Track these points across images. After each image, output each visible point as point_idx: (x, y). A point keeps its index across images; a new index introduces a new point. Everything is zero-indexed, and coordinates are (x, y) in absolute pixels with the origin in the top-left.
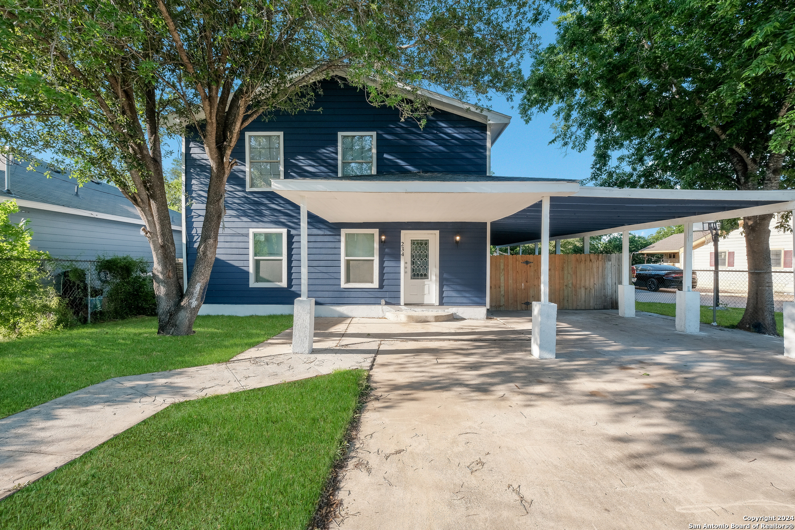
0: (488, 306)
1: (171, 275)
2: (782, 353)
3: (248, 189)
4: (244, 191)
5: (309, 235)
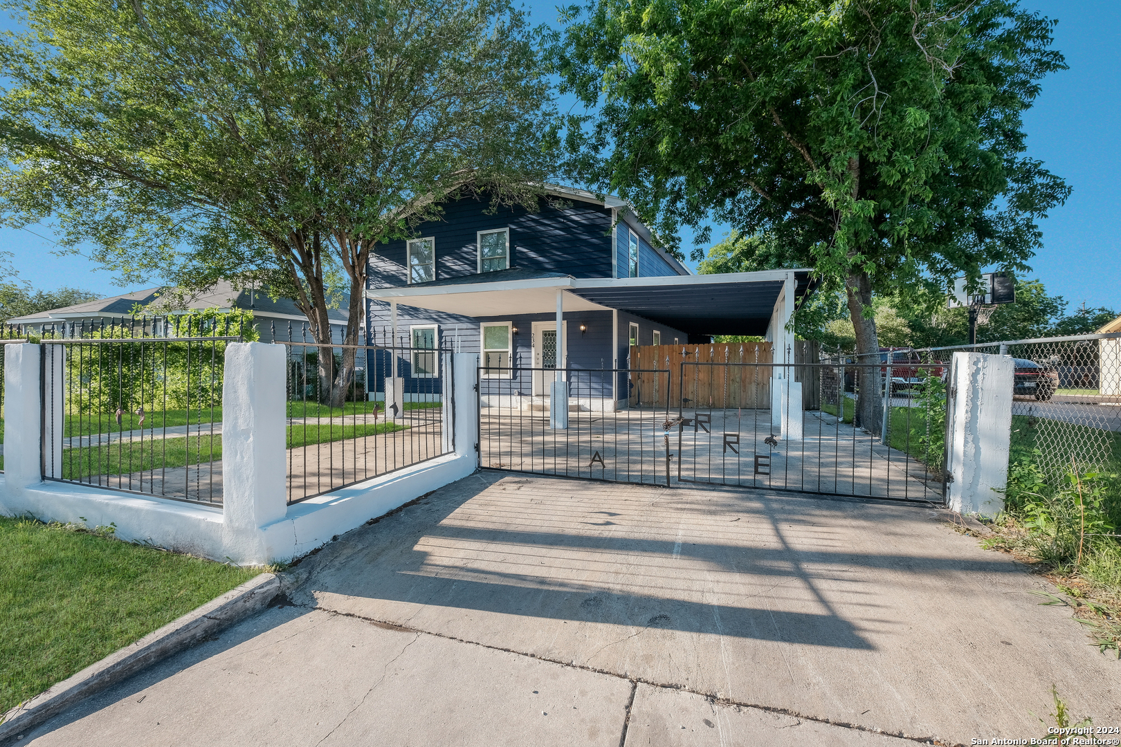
0: (616, 399)
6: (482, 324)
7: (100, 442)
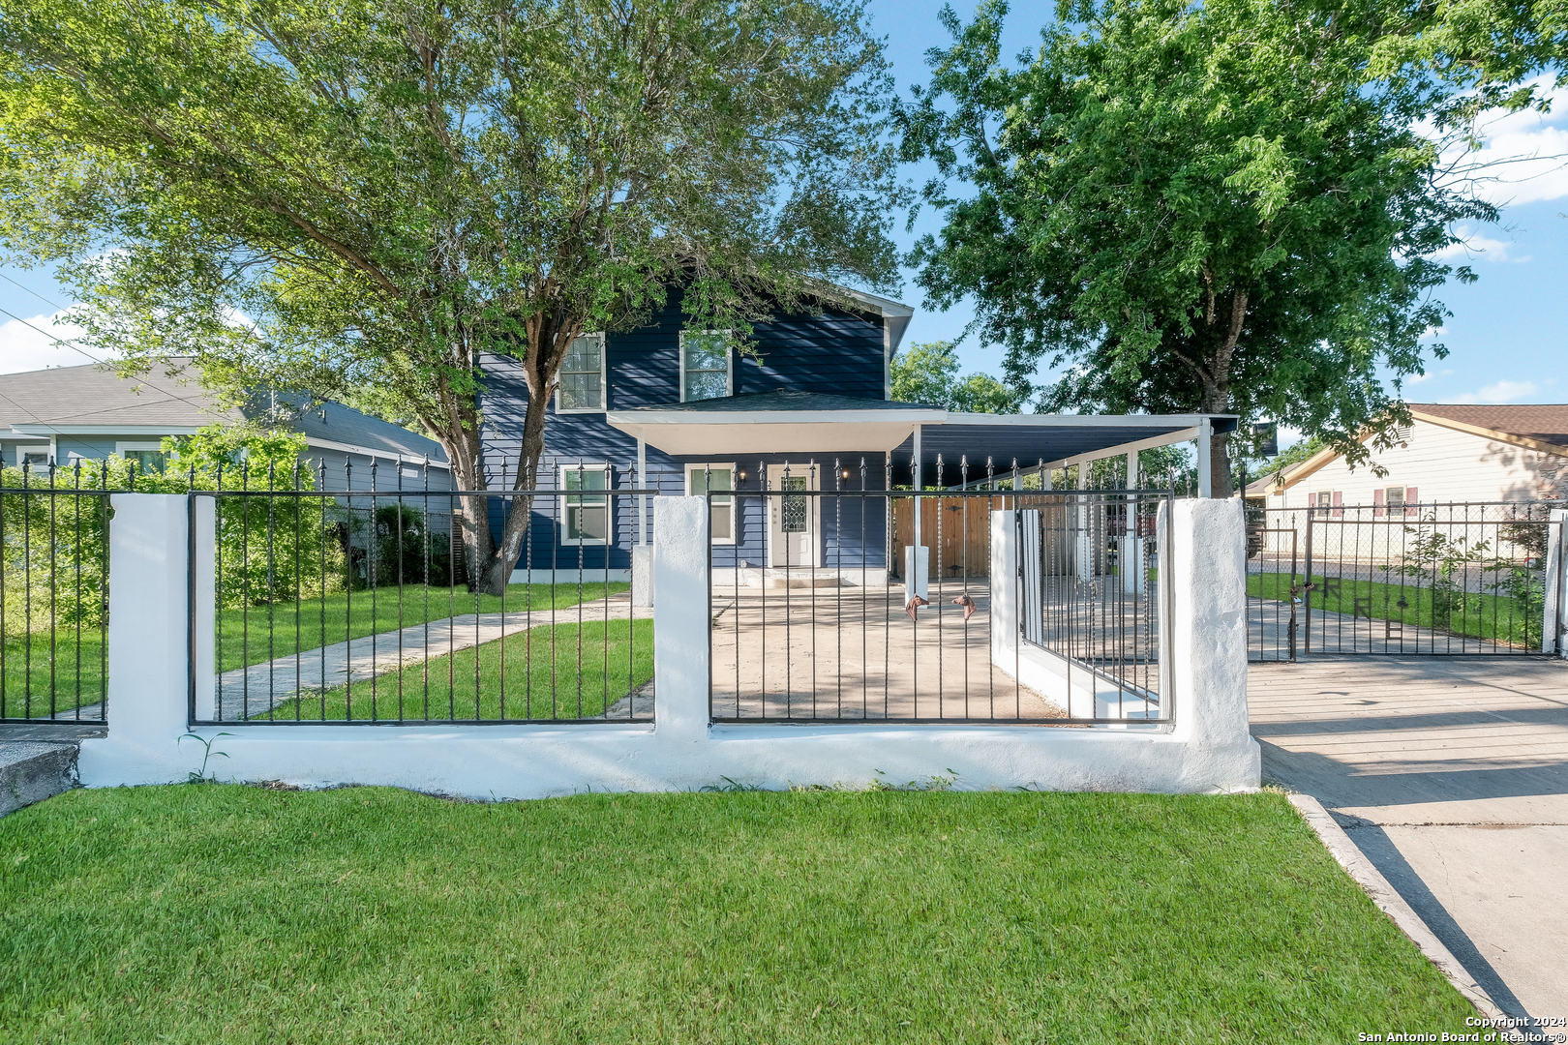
0: (888, 569)
1: (484, 522)
3: (558, 411)
4: (553, 414)
5: (647, 473)
6: (688, 467)
7: (374, 668)
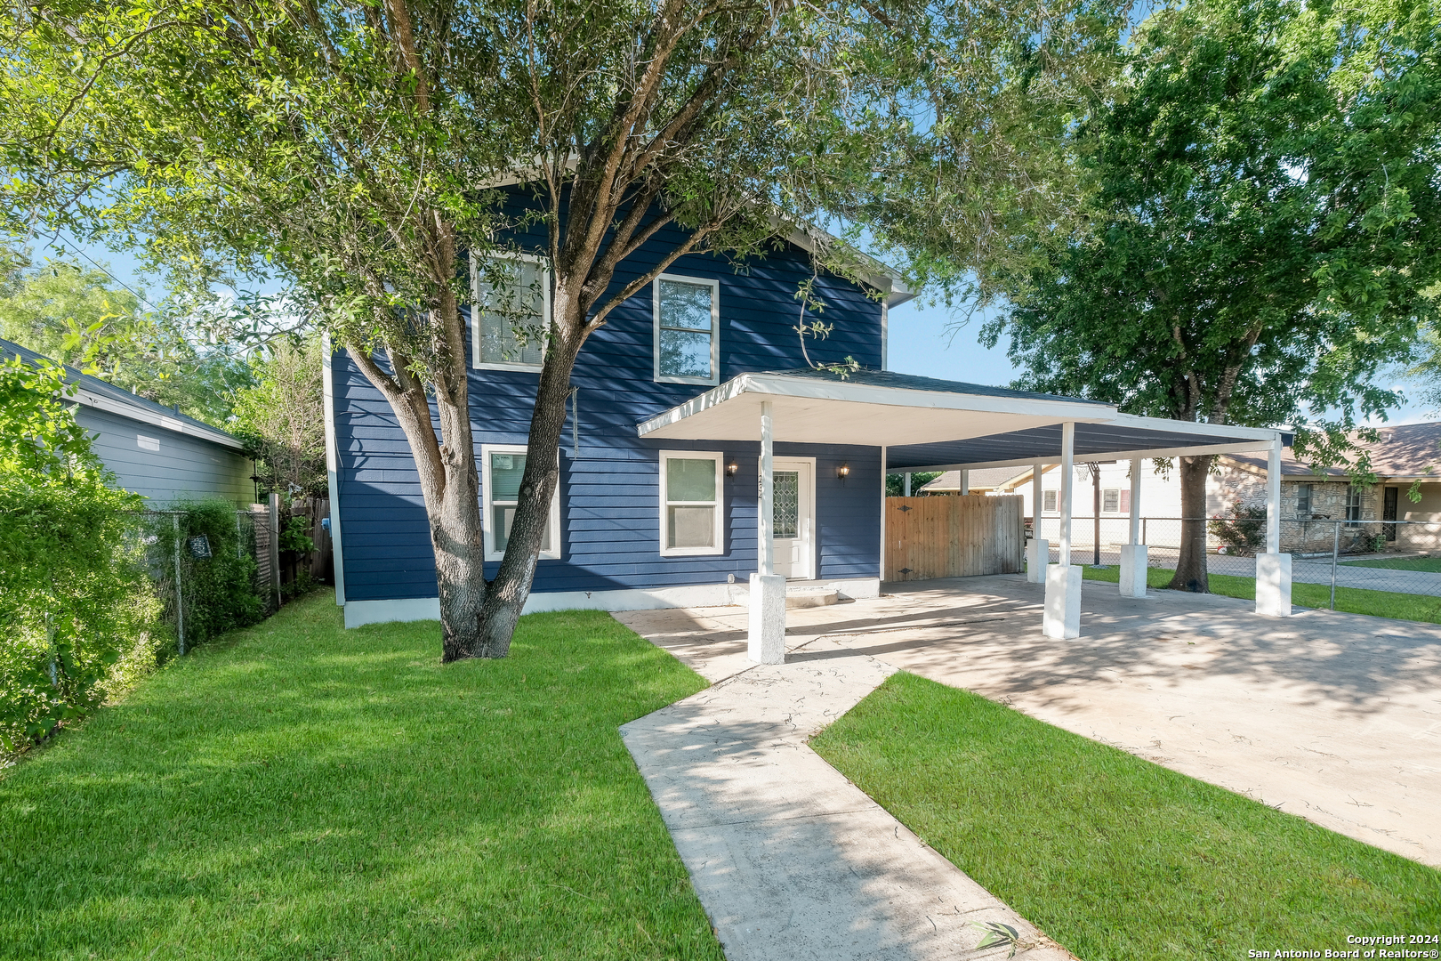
0: (882, 578)
2: (1252, 610)
3: (478, 365)
4: (470, 369)
6: (664, 455)
